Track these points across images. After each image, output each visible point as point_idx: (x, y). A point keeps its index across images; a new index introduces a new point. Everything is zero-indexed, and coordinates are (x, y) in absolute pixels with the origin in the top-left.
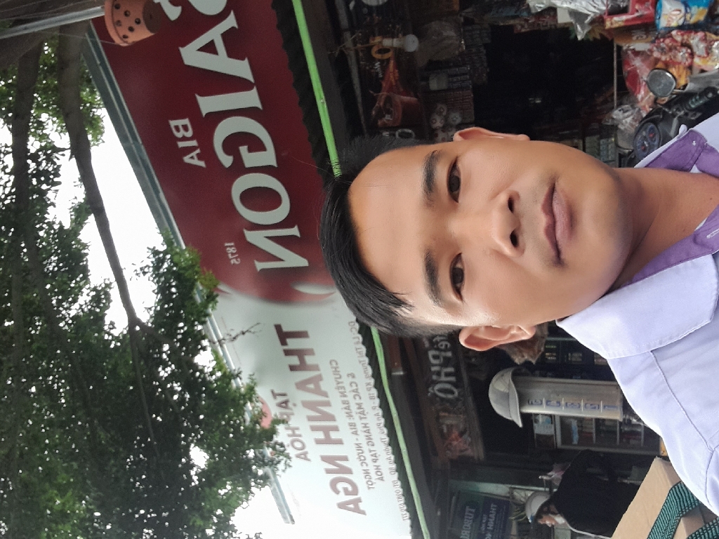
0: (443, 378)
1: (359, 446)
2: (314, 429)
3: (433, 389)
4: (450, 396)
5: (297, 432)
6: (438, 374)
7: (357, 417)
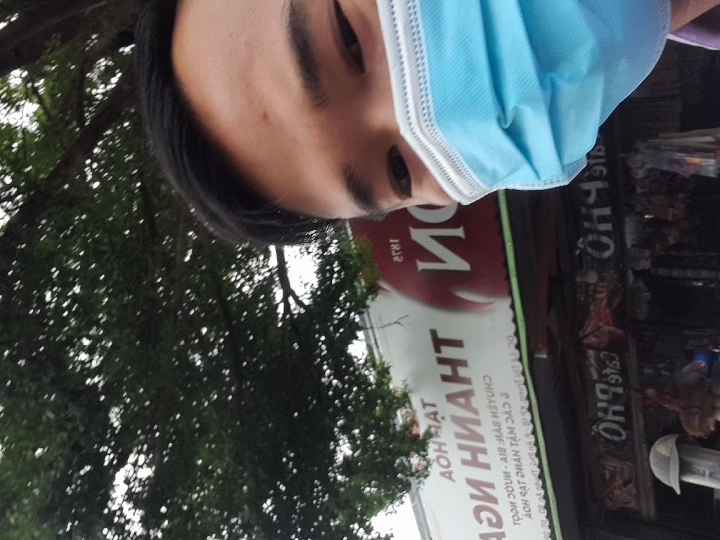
0: (610, 417)
1: (507, 475)
2: (461, 447)
3: (597, 428)
4: (616, 438)
5: (443, 448)
6: (605, 411)
7: (507, 442)
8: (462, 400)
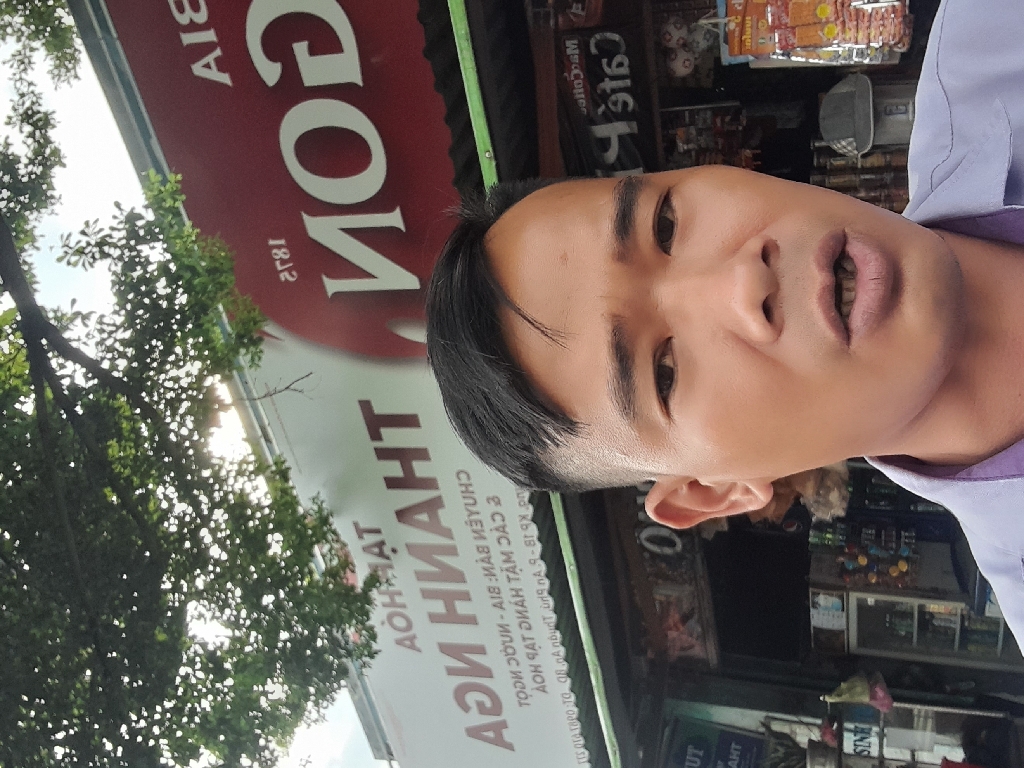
1: (504, 630)
2: (427, 594)
3: (639, 537)
4: (668, 551)
5: (399, 600)
7: (502, 576)
8: (424, 517)
